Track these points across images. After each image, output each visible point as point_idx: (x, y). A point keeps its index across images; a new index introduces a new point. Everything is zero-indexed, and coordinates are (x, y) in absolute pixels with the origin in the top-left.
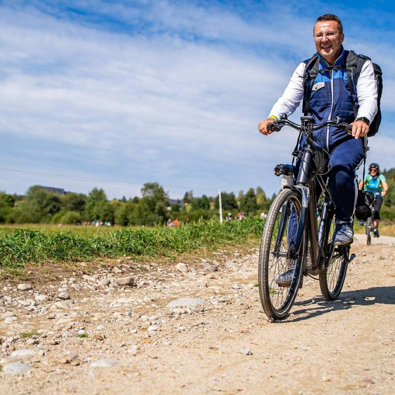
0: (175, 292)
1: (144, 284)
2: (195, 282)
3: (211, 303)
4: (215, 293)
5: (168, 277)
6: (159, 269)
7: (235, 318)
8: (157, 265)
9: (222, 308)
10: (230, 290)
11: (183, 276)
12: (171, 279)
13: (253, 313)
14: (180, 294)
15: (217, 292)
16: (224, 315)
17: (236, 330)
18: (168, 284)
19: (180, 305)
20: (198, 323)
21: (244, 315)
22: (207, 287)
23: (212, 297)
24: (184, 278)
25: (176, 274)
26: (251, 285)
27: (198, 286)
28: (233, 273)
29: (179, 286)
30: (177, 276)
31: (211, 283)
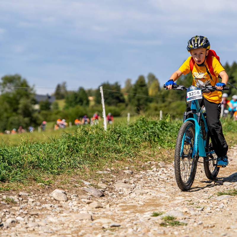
0: (52, 230)
1: (13, 222)
2: (76, 214)
4: (103, 228)
5: (42, 210)
6: (31, 200)
8: (27, 194)
11: (61, 207)
12: (46, 212)
14: (59, 233)
15: (106, 226)
18: (43, 220)
22: (92, 220)
24: (62, 209)
25: (52, 204)
26: (148, 215)
27: (81, 220)
28: (124, 198)
29: (57, 221)
30: (54, 207)
31: (98, 214)
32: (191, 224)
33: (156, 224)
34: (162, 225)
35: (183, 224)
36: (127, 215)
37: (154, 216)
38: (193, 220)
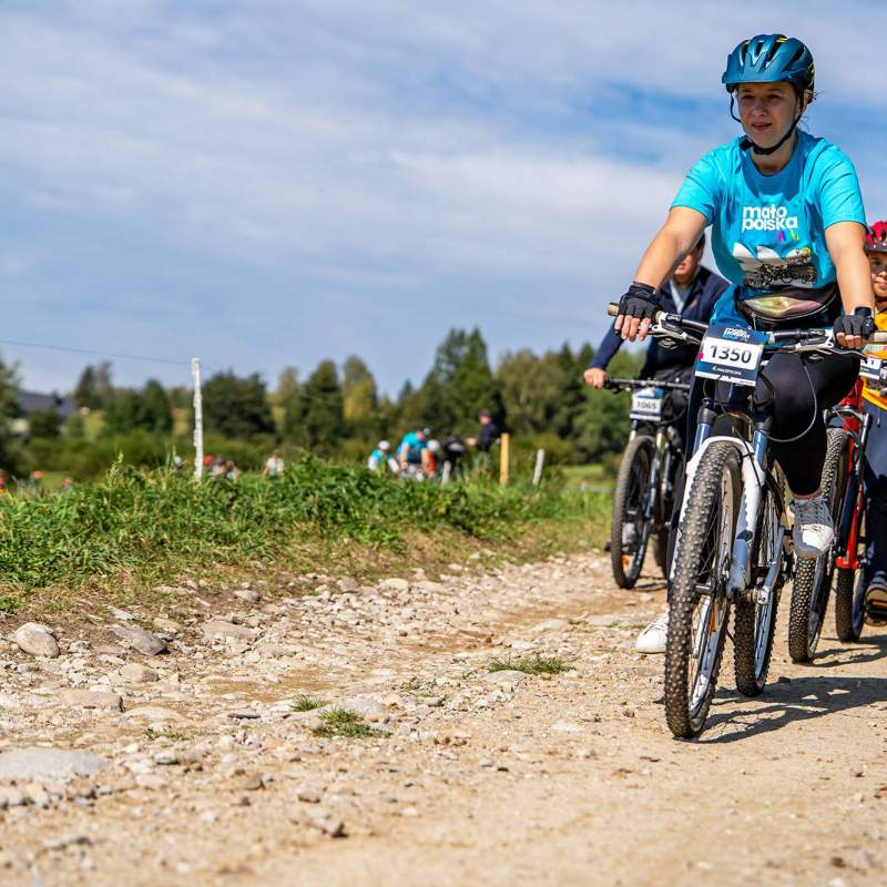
2: (82, 693)
3: (127, 769)
4: (151, 730)
7: (205, 822)
9: (164, 787)
10: (204, 724)
11: (37, 670)
13: (275, 802)
14: (17, 736)
15: (157, 727)
16: (167, 811)
17: (203, 863)
19: (11, 776)
20: (66, 836)
21: (241, 810)
22: (122, 710)
23: (132, 748)
24: (40, 677)
25: (9, 662)
26: (285, 706)
27: (90, 708)
28: (225, 662)
29: (17, 706)
30: (16, 669)
31: (142, 696)
32: (400, 734)
33: (303, 730)
34: (320, 732)
35: (379, 733)
36: (224, 705)
37: (299, 709)
38: (409, 725)
